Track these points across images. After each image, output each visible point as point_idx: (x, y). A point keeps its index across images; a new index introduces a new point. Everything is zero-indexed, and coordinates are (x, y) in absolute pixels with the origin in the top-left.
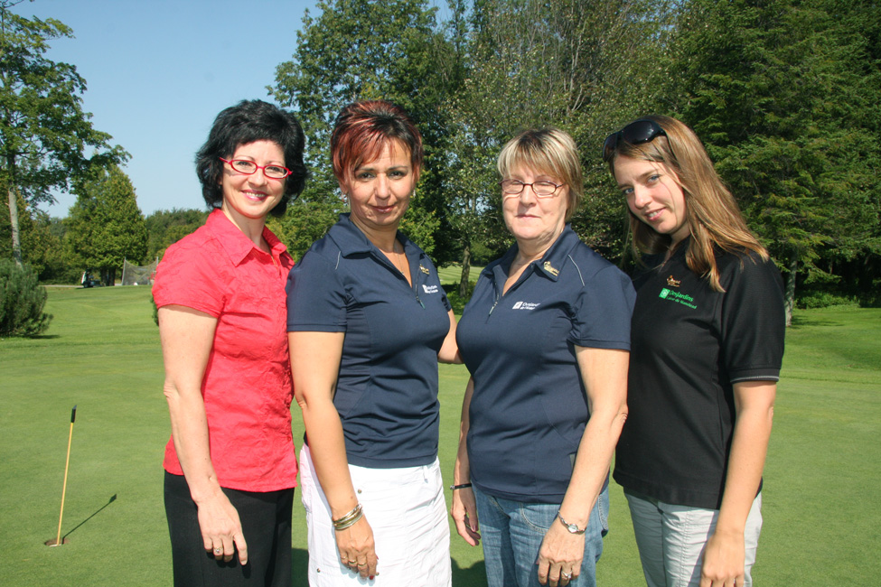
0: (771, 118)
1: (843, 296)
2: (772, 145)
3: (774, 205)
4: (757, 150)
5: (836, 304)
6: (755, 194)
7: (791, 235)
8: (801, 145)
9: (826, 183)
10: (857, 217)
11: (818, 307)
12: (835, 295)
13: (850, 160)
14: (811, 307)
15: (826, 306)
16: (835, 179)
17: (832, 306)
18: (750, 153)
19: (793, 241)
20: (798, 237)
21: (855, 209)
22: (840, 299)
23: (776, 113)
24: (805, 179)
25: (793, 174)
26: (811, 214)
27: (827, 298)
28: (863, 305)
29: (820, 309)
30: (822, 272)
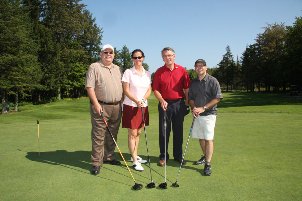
0: (9, 48)
1: (28, 102)
2: (11, 57)
3: (12, 75)
4: (6, 58)
5: (27, 104)
6: (5, 71)
7: (18, 84)
8: (19, 57)
9: (26, 69)
10: (33, 79)
11: (22, 106)
12: (26, 102)
13: (31, 63)
14: (20, 106)
15: (24, 105)
16: (28, 68)
17: (26, 105)
18: (4, 59)
19: (18, 85)
20: (19, 84)
21: (33, 76)
22: (28, 103)
23: (11, 47)
24: (20, 67)
25: (17, 65)
26: (23, 78)
27: (24, 103)
28: (34, 104)
29: (23, 106)
30: (26, 94)
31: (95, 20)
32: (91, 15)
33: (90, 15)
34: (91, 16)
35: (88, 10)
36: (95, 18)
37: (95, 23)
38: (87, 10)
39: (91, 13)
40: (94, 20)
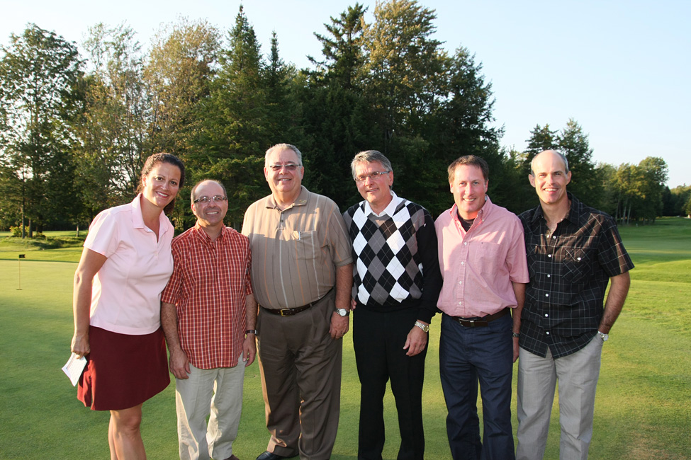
31: (482, 68)
32: (474, 57)
33: (470, 57)
35: (466, 49)
36: (481, 63)
37: (482, 74)
39: (472, 54)
40: (479, 68)
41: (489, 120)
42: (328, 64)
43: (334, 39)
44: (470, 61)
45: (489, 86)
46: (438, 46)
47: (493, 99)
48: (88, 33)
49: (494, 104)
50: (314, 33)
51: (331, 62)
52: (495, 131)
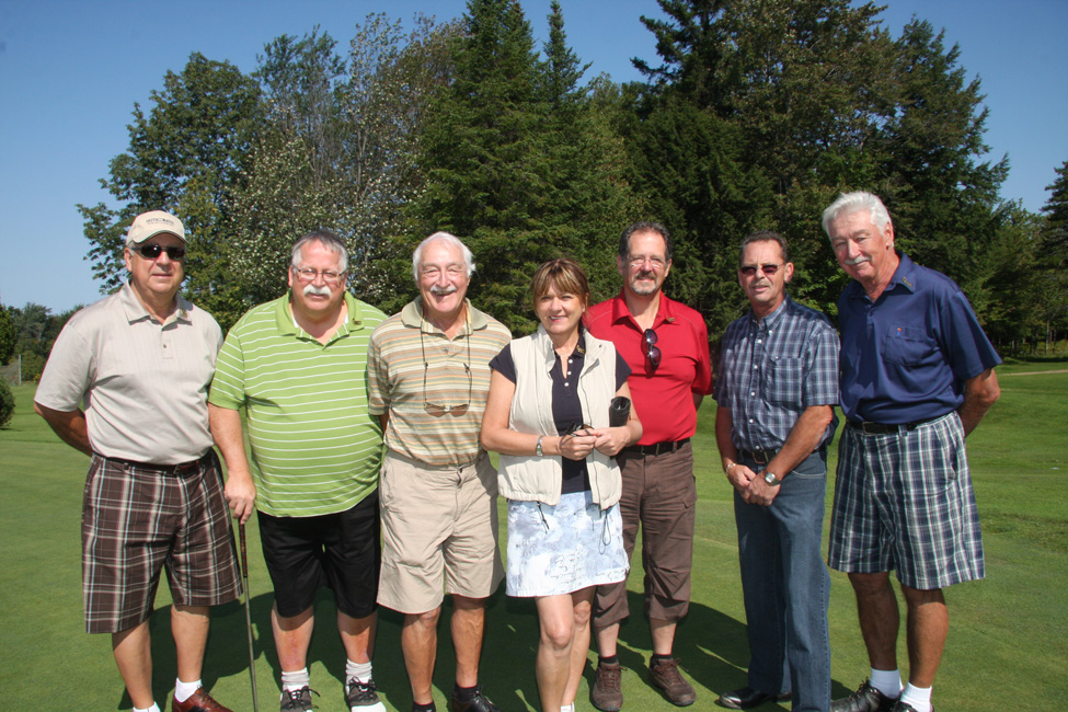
0: (490, 211)
23: (495, 207)
31: (957, 55)
32: (940, 37)
33: (933, 40)
34: (937, 45)
35: (924, 24)
36: (955, 48)
37: (957, 67)
38: (921, 22)
39: (936, 32)
40: (952, 57)
41: (976, 152)
42: (670, 71)
43: (677, 27)
44: (933, 46)
45: (974, 87)
46: (872, 19)
47: (982, 110)
48: (266, 55)
49: (986, 120)
50: (642, 19)
51: (674, 67)
52: (990, 168)
